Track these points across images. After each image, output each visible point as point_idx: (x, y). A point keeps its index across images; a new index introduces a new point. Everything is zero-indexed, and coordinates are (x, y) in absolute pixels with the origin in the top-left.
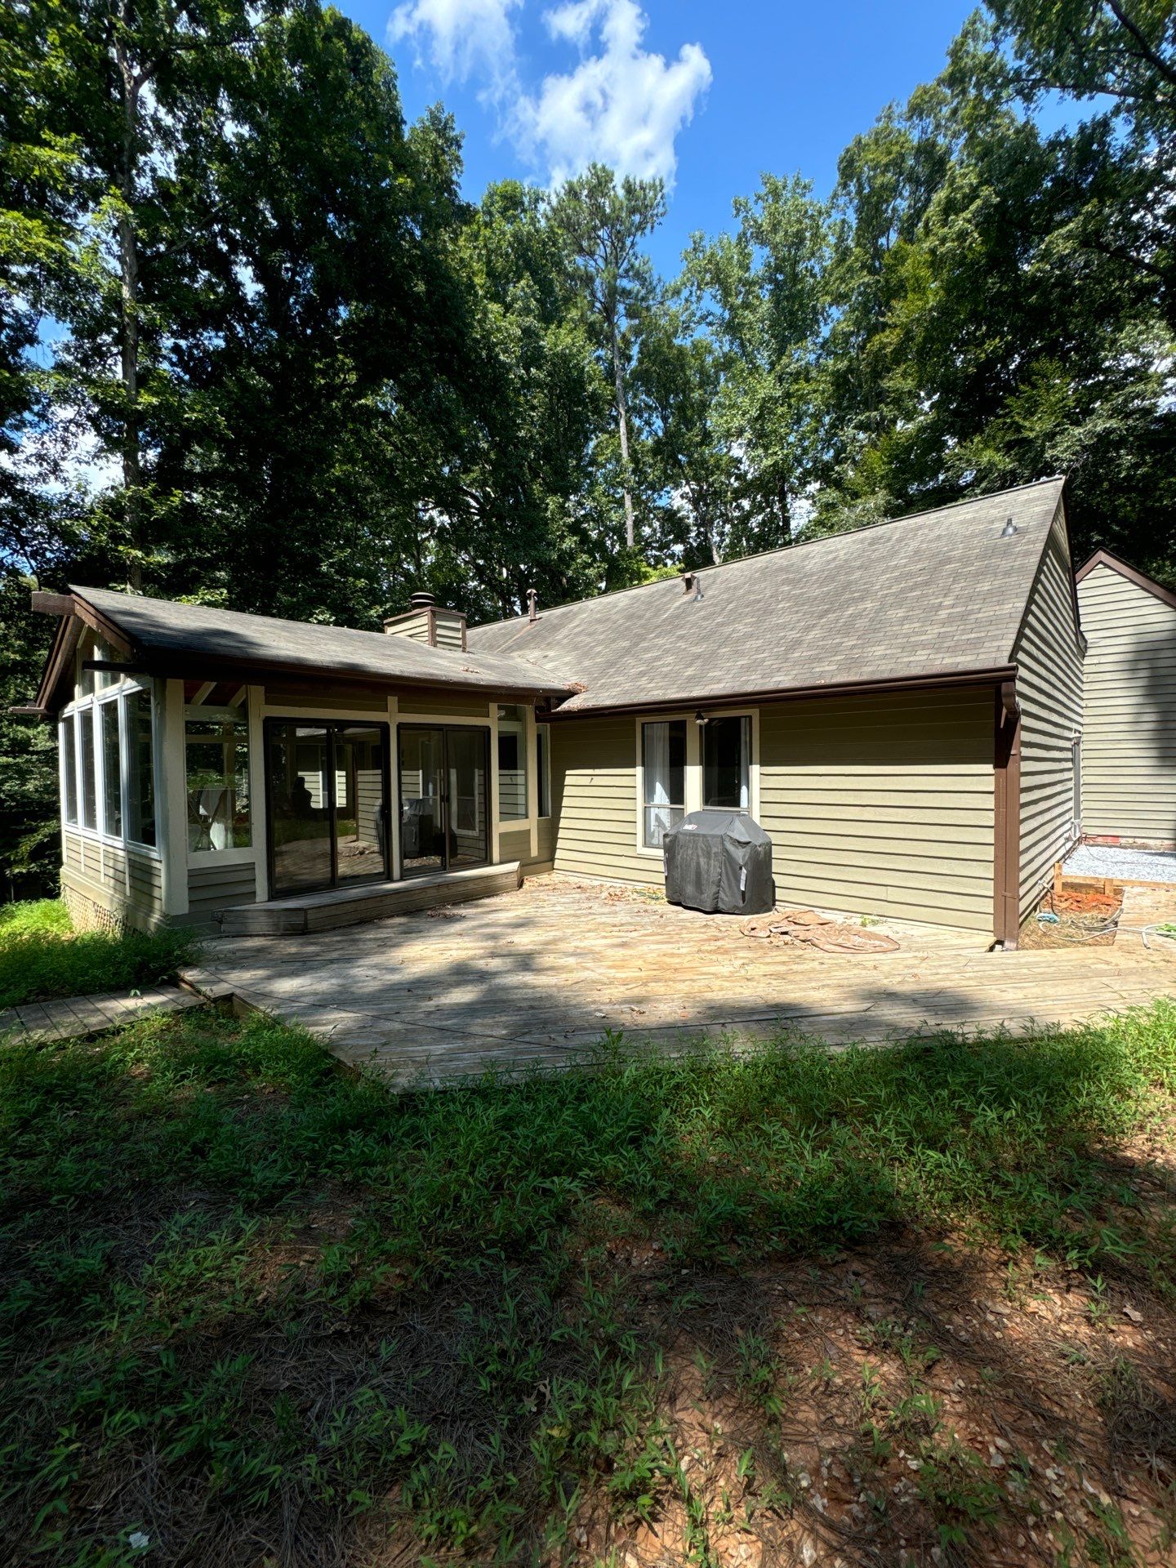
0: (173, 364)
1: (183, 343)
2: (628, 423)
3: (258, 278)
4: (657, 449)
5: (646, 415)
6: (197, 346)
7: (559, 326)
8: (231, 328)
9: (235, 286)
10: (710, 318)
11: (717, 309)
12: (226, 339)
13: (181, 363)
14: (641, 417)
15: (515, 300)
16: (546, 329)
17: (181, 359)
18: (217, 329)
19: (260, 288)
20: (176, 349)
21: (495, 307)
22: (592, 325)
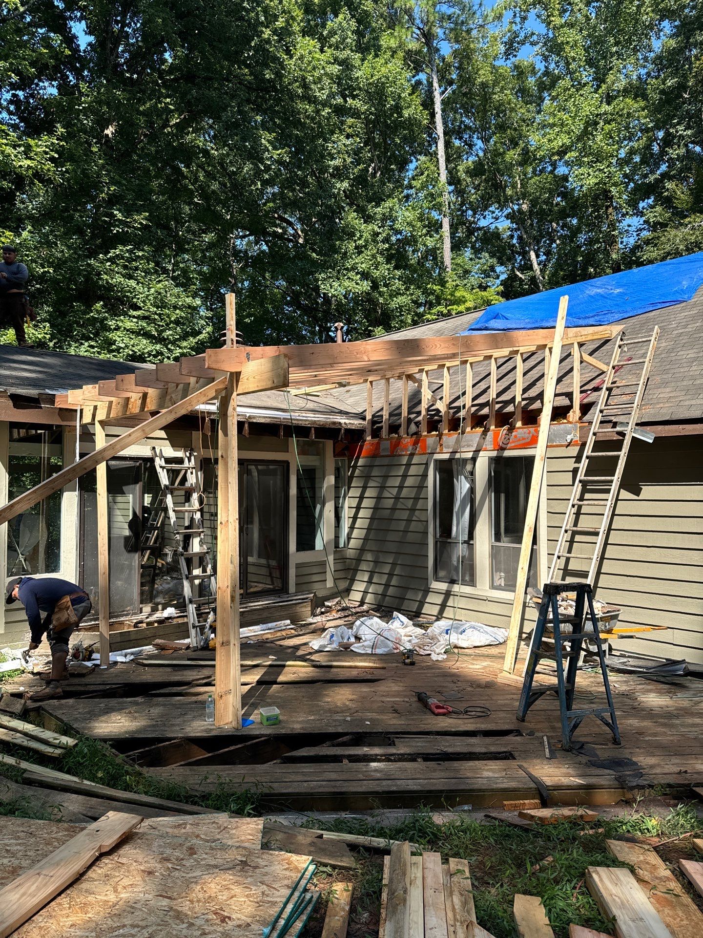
0: (10, 113)
1: (20, 93)
2: (448, 144)
3: (90, 31)
4: (477, 171)
5: (466, 136)
6: (32, 96)
7: (376, 56)
8: (65, 78)
9: (70, 40)
10: (535, 38)
11: (541, 29)
12: (59, 88)
13: (18, 112)
14: (461, 138)
15: (333, 33)
16: (363, 60)
17: (18, 108)
18: (51, 79)
19: (92, 39)
20: (15, 100)
21: (312, 43)
22: (409, 53)
